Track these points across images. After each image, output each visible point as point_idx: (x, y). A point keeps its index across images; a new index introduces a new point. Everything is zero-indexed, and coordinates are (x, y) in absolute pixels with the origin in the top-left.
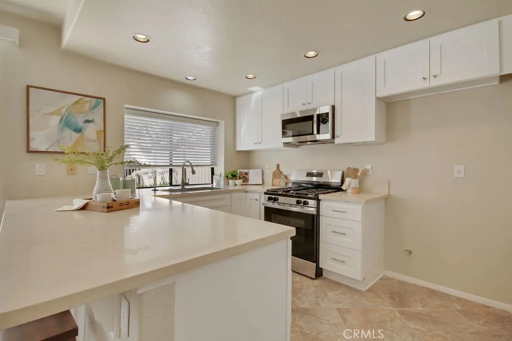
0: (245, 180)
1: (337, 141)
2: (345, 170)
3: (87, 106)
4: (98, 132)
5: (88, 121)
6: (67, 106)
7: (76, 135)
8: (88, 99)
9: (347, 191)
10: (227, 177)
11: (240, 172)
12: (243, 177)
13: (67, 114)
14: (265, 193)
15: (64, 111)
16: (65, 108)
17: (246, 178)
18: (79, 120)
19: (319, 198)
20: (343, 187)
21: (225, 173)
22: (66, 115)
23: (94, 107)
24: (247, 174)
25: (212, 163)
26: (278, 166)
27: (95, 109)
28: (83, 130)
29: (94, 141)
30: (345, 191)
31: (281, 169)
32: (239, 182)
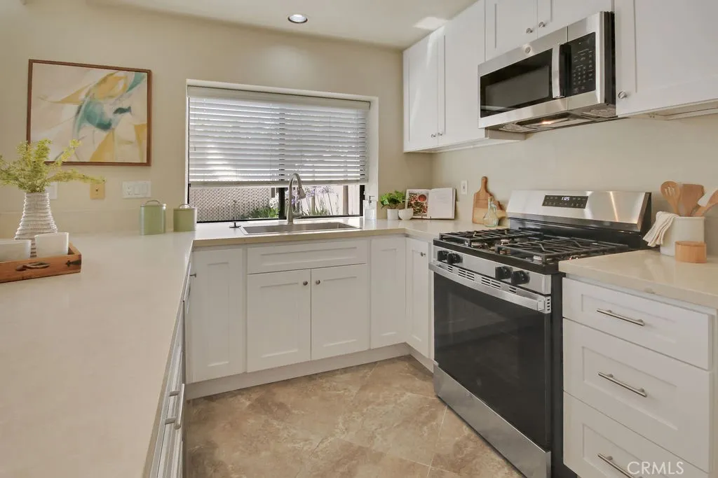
0: (420, 211)
1: (621, 109)
2: (656, 189)
3: (121, 85)
4: (137, 128)
5: (120, 111)
6: (88, 88)
7: (101, 135)
8: (121, 73)
9: (662, 249)
10: (382, 203)
11: (410, 194)
12: (417, 204)
13: (87, 100)
14: (436, 243)
15: (82, 96)
16: (86, 91)
17: (422, 206)
18: (108, 110)
19: (561, 270)
20: (649, 238)
21: (380, 196)
22: (85, 103)
23: (131, 88)
24: (423, 197)
25: (362, 177)
26: (485, 181)
27: (135, 89)
28: (113, 126)
29: (131, 142)
30: (657, 248)
31: (491, 188)
32: (406, 213)
